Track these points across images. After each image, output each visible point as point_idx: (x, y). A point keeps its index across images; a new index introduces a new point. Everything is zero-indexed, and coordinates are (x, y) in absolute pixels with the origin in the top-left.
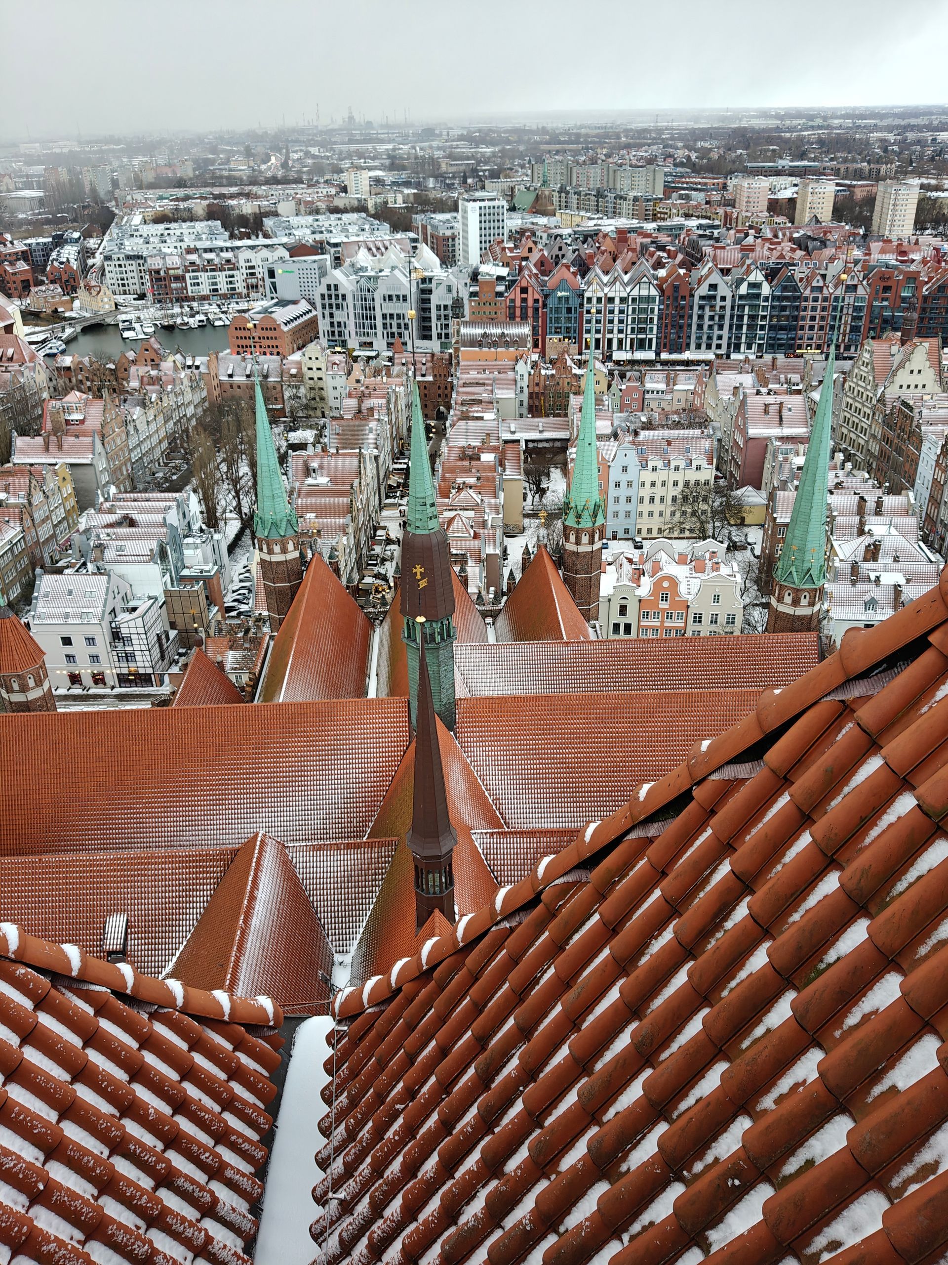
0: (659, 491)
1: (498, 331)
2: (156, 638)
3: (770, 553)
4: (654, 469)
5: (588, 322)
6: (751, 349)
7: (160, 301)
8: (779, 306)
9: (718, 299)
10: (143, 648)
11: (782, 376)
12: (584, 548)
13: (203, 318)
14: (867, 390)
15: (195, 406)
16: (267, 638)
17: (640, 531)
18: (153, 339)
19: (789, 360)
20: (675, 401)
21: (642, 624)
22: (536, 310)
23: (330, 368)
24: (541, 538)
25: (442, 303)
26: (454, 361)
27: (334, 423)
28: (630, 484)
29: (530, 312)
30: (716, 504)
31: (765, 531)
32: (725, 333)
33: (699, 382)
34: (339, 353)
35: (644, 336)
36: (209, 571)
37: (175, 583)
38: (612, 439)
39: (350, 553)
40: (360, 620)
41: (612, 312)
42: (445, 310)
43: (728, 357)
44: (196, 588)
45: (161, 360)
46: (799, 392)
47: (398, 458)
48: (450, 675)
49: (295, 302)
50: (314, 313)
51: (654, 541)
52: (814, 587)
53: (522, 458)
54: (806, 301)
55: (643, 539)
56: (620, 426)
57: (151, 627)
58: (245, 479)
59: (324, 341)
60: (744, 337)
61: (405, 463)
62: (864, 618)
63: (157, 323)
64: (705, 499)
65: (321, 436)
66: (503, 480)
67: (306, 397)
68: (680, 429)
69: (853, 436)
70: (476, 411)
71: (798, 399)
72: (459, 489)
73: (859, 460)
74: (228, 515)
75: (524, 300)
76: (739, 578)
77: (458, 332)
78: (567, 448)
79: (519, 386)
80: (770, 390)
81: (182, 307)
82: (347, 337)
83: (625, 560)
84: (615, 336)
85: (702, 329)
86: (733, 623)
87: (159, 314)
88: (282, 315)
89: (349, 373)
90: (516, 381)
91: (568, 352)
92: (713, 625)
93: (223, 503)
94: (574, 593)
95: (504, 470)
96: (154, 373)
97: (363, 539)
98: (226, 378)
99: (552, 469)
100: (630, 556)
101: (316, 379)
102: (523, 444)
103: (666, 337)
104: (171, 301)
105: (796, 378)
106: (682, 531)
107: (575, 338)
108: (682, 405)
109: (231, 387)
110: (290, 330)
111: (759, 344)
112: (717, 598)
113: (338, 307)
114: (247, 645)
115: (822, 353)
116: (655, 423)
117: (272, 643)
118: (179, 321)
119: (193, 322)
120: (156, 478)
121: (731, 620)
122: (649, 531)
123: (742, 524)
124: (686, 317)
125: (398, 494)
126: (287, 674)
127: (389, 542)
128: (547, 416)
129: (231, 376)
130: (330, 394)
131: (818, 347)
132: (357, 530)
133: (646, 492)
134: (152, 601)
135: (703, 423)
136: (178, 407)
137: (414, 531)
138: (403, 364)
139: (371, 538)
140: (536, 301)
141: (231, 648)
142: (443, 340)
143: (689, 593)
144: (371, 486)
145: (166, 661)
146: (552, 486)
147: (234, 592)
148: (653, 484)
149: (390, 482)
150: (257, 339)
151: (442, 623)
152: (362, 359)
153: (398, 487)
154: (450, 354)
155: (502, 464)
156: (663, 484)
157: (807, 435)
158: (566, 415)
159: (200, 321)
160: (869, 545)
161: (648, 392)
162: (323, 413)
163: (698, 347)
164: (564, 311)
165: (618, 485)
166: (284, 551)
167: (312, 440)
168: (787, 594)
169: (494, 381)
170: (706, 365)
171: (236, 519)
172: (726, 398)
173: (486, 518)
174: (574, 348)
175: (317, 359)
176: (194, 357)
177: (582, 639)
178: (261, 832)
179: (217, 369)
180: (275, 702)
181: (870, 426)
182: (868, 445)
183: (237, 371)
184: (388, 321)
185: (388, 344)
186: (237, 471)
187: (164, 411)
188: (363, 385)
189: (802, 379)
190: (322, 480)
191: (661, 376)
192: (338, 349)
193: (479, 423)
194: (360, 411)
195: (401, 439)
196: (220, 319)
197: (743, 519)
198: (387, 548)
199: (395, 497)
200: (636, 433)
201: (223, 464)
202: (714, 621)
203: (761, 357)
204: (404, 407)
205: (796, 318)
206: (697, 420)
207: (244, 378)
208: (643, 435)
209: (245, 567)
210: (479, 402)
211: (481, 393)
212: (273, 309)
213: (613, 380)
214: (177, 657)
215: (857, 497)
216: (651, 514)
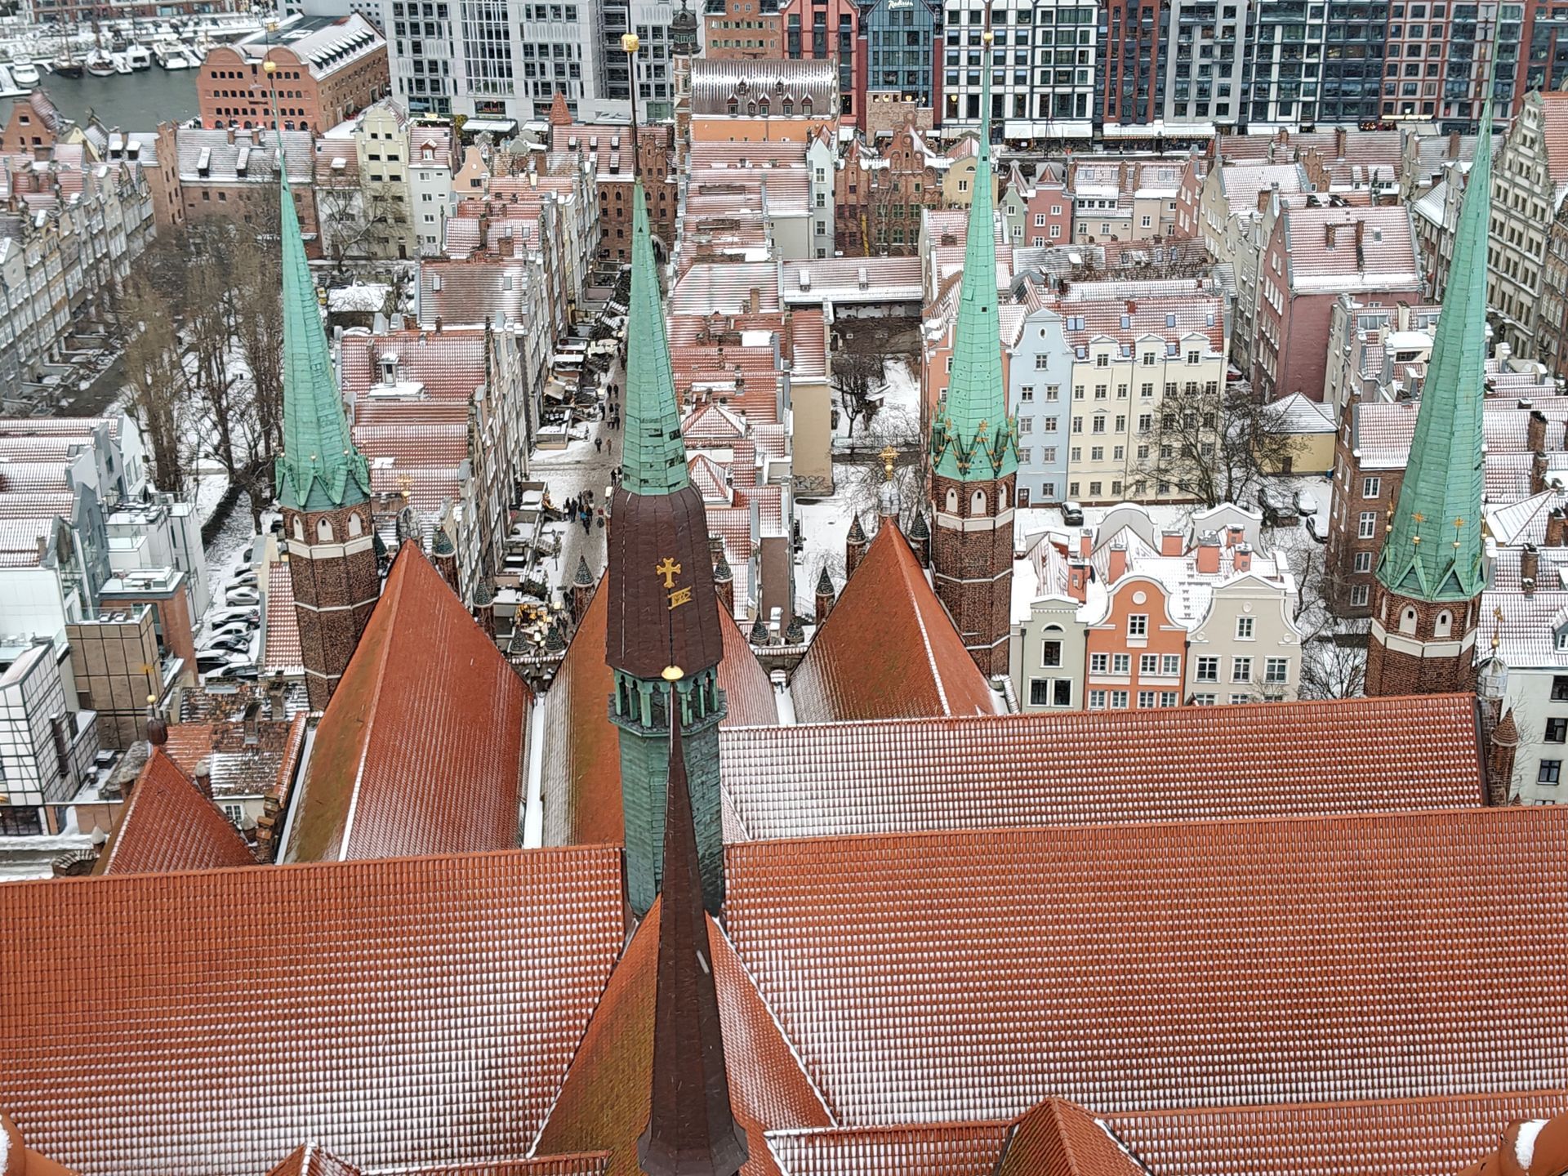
0: (1113, 406)
1: (771, 80)
2: (49, 729)
3: (1348, 532)
4: (1103, 360)
5: (954, 60)
6: (1289, 114)
7: (50, 18)
8: (1346, 25)
9: (1220, 12)
10: (22, 750)
11: (1356, 168)
12: (978, 523)
13: (143, 52)
14: (1533, 194)
15: (128, 236)
16: (303, 722)
17: (1075, 488)
18: (38, 97)
19: (1369, 135)
20: (1139, 220)
21: (1092, 680)
22: (845, 37)
23: (416, 155)
24: (886, 504)
25: (650, 23)
26: (678, 142)
27: (429, 269)
28: (1052, 392)
29: (833, 41)
30: (1233, 432)
31: (1338, 488)
32: (1235, 81)
33: (1187, 181)
34: (434, 124)
35: (1069, 90)
36: (164, 584)
37: (91, 609)
38: (1014, 300)
39: (469, 540)
40: (505, 680)
41: (1001, 40)
42: (655, 36)
43: (1243, 130)
44: (136, 619)
45: (56, 140)
46: (1392, 200)
47: (565, 342)
48: (713, 795)
49: (338, 21)
50: (379, 42)
51: (1110, 509)
52: (1462, 598)
53: (828, 339)
54: (1400, 15)
55: (1083, 504)
56: (1028, 273)
57: (40, 704)
58: (238, 385)
59: (401, 100)
60: (1274, 89)
61: (580, 352)
62: (1552, 663)
63: (45, 63)
64: (1209, 421)
65: (399, 296)
66: (791, 386)
67: (366, 216)
68: (1150, 278)
69: (1508, 288)
70: (727, 243)
71: (1395, 213)
72: (700, 405)
73: (1522, 337)
74: (204, 464)
75: (820, 17)
76: (1290, 584)
77: (686, 82)
78: (920, 320)
79: (815, 193)
80: (1335, 197)
81: (96, 30)
82: (450, 93)
83: (1052, 549)
84: (1009, 91)
85: (1187, 74)
86: (1282, 677)
87: (47, 44)
88: (311, 46)
89: (457, 167)
90: (809, 183)
91: (914, 123)
92: (1241, 681)
93: (192, 438)
94: (958, 617)
95: (792, 365)
96: (40, 166)
97: (496, 510)
98: (195, 177)
99: (889, 363)
100: (1063, 541)
101: (386, 178)
102: (829, 309)
103: (1113, 92)
104: (74, 17)
105: (1386, 171)
106: (1164, 487)
107: (926, 94)
108: (1154, 228)
109: (206, 195)
110: (329, 78)
111: (1305, 104)
112: (1246, 626)
113: (430, 30)
114: (251, 740)
115: (1434, 120)
116: (1100, 266)
117: (312, 735)
118: (91, 58)
119: (122, 61)
120: (45, 389)
121: (1277, 672)
122: (1096, 488)
123: (1286, 471)
124: (1154, 50)
125: (567, 415)
126: (354, 800)
127: (549, 514)
128: (876, 254)
129: (204, 172)
130: (416, 209)
131: (1427, 108)
132: (483, 491)
133: (1087, 409)
134: (42, 648)
135: (1198, 264)
136: (93, 237)
137: (636, 490)
138: (572, 148)
139: (512, 507)
140: (846, 19)
141: (217, 747)
142: (653, 98)
143: (1188, 616)
144: (510, 400)
145: (69, 778)
146: (888, 396)
147: (216, 626)
148: (1101, 392)
149: (549, 392)
150: (258, 97)
151: (696, 682)
152: (485, 138)
153: (566, 400)
154: (671, 128)
155: (786, 352)
156: (1122, 391)
157: (1415, 288)
158: (914, 252)
159: (136, 60)
160: (1557, 512)
161: (1082, 203)
162: (402, 249)
163: (1181, 110)
164: (903, 38)
165: (1027, 393)
166: (341, 536)
167: (380, 304)
168: (1405, 613)
169: (764, 183)
170: (1201, 148)
171: (219, 472)
172: (1244, 214)
173: (759, 463)
174: (925, 115)
175: (389, 136)
176: (125, 134)
177: (980, 714)
178: (312, 1144)
179: (175, 157)
180: (330, 859)
181: (1543, 268)
182: (1539, 307)
183: (217, 163)
184: (536, 59)
185: (536, 106)
186: (221, 371)
187: (63, 247)
188: (487, 191)
189: (1398, 175)
190: (408, 388)
191: (1108, 170)
192: (431, 117)
193: (734, 269)
194: (483, 245)
195: (571, 302)
196: (179, 55)
197: (1288, 461)
198: (546, 529)
199: (559, 422)
200: (1063, 288)
201: (190, 356)
202: (1242, 674)
203: (1310, 130)
204: (575, 236)
205: (1379, 51)
206: (1189, 259)
207: (234, 178)
208: (1079, 291)
209: (238, 574)
210: (734, 225)
211: (737, 207)
212: (293, 35)
213: (1009, 179)
214: (93, 769)
215: (1526, 415)
216: (1097, 454)
